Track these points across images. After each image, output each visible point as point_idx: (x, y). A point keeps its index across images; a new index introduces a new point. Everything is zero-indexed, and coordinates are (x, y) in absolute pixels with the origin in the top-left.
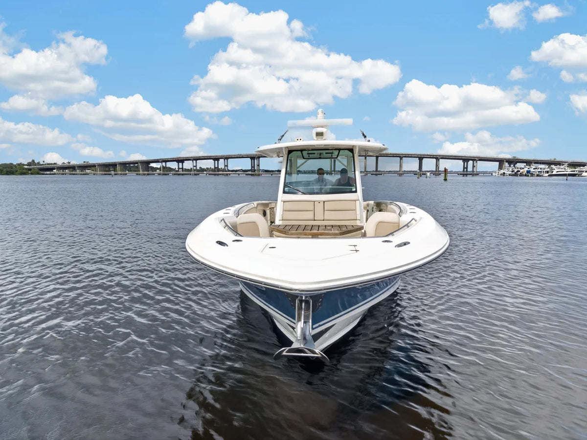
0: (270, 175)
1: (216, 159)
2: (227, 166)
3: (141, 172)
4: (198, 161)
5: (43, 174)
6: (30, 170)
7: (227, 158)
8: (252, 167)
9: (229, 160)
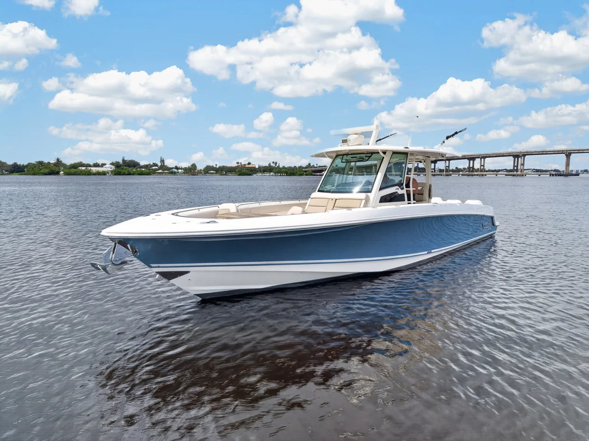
0: (538, 176)
1: (472, 158)
2: (483, 166)
3: (394, 173)
4: (451, 161)
5: (315, 175)
6: (306, 172)
7: (484, 157)
8: (514, 166)
9: (486, 159)
